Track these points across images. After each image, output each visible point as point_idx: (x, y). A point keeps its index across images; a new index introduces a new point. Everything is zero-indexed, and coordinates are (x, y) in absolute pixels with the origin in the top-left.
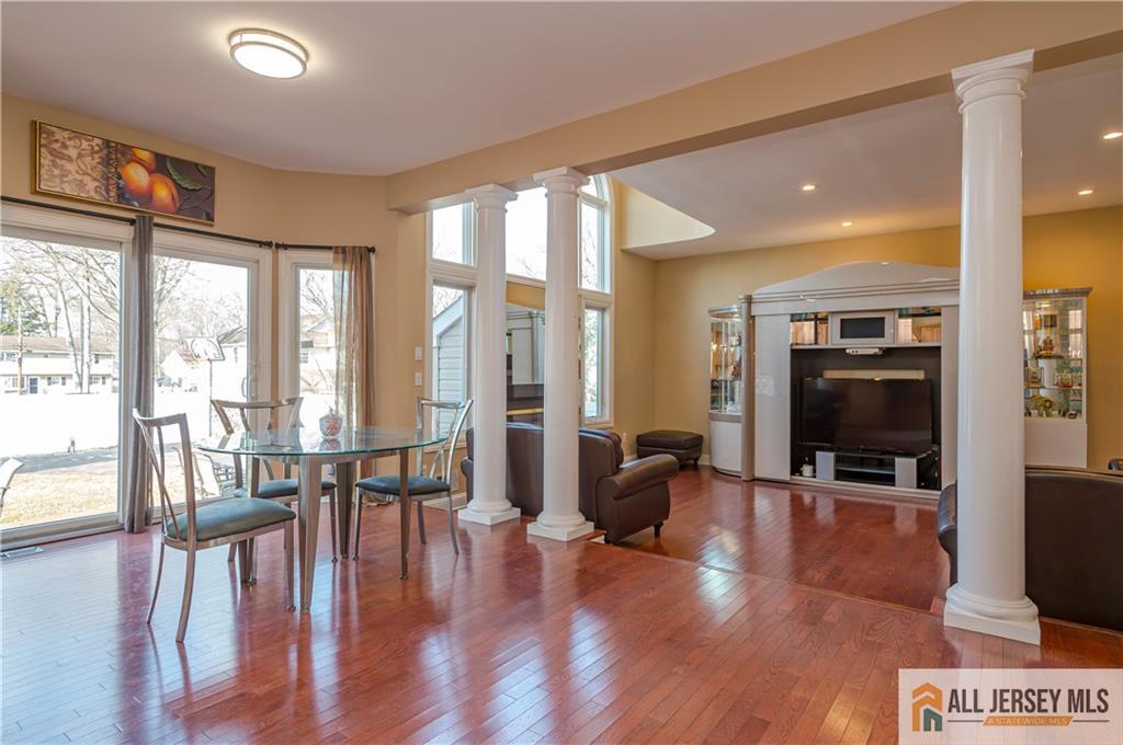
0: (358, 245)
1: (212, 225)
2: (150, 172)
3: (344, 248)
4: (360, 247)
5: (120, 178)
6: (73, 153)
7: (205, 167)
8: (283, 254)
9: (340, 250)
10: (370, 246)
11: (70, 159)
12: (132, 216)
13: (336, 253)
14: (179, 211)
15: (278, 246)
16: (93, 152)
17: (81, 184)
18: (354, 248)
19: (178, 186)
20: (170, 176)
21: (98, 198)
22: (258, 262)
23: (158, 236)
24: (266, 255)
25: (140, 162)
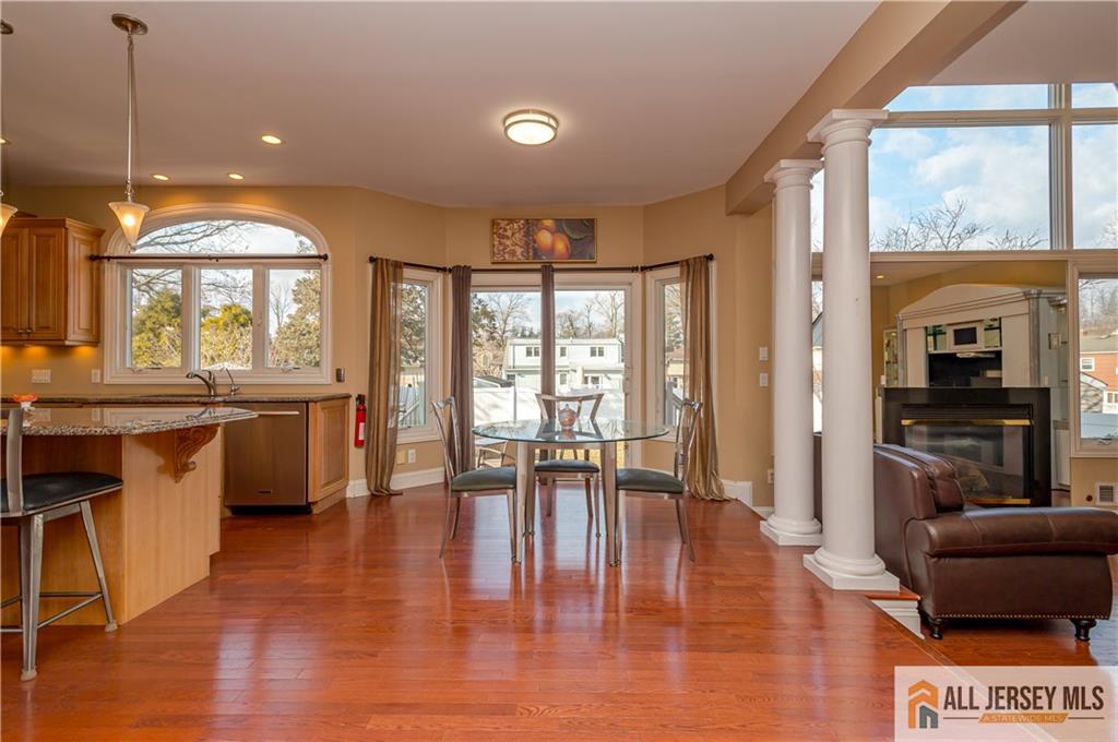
0: (696, 255)
1: (595, 262)
2: (553, 233)
3: (687, 261)
4: (700, 257)
5: (535, 242)
6: (509, 233)
7: (587, 220)
8: (649, 274)
9: (684, 263)
10: (708, 254)
11: (508, 238)
12: (539, 266)
13: (682, 266)
14: (571, 256)
15: (644, 269)
16: (520, 229)
17: (513, 253)
18: (695, 259)
19: (570, 238)
20: (565, 233)
21: (523, 260)
22: (630, 284)
23: (557, 277)
24: (637, 277)
25: (547, 229)
